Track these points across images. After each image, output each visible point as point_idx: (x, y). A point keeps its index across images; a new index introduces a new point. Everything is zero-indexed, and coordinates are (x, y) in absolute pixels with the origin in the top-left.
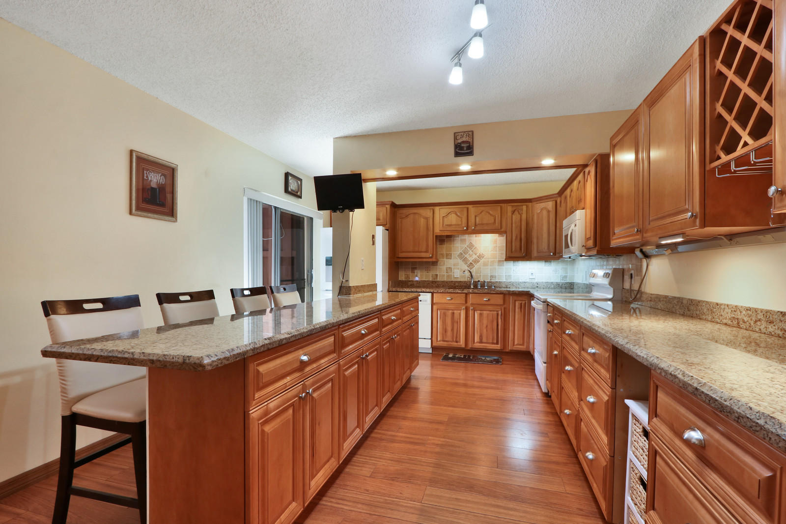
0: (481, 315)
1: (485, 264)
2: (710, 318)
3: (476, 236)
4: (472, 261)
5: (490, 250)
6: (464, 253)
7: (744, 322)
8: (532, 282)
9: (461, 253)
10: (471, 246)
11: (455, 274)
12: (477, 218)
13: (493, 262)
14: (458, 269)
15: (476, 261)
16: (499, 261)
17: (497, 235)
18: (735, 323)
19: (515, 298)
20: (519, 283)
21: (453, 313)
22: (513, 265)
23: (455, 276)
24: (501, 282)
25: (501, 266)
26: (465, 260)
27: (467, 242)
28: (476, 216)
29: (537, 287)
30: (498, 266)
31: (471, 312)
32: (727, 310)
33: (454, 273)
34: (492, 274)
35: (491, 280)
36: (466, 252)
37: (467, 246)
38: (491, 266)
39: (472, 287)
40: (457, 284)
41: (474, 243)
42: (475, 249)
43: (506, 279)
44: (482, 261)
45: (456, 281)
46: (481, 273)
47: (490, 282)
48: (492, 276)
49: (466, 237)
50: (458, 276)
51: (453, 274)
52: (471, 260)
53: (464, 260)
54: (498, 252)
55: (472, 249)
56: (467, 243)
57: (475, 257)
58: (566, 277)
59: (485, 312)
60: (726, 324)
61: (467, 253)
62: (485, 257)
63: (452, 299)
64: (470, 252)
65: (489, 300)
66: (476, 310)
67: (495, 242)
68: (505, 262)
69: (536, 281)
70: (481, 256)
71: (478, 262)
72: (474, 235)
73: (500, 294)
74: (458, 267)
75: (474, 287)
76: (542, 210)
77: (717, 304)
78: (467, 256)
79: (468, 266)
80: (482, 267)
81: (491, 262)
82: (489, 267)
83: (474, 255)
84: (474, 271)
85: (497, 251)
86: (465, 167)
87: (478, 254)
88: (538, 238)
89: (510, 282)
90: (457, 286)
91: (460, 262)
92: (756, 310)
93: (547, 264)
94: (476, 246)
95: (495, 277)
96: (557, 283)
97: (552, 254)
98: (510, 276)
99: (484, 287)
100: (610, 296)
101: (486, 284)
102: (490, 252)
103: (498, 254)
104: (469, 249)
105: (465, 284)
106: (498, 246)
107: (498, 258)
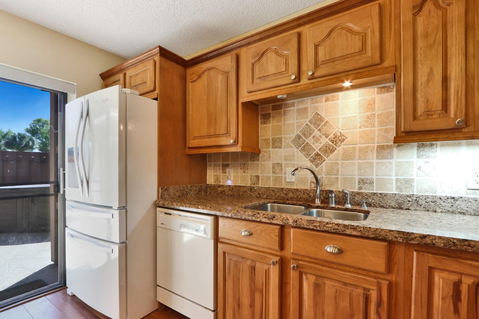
0: (317, 287)
1: (348, 156)
3: (327, 100)
4: (320, 150)
5: (359, 125)
6: (305, 135)
9: (298, 135)
10: (318, 120)
12: (320, 49)
13: (364, 152)
15: (329, 150)
16: (381, 148)
19: (431, 260)
21: (253, 269)
22: (419, 157)
23: (288, 180)
24: (386, 195)
25: (384, 158)
26: (306, 149)
27: (309, 114)
28: (316, 47)
30: (377, 158)
31: (293, 275)
33: (285, 173)
34: (363, 177)
35: (360, 188)
36: (307, 132)
37: (310, 122)
38: (360, 159)
39: (318, 202)
40: (291, 195)
41: (323, 114)
42: (325, 125)
43: (398, 188)
44: (340, 149)
45: (290, 190)
46: (337, 174)
47: (358, 194)
48: (362, 182)
49: (308, 103)
51: (283, 175)
52: (317, 147)
53: (303, 150)
54: (376, 128)
55: (318, 126)
56: (310, 116)
57: (325, 141)
59: (328, 283)
61: (310, 134)
62: (346, 140)
63: (251, 234)
64: (316, 133)
65: (341, 252)
66: (306, 273)
67: (371, 105)
68: (395, 149)
70: (337, 140)
71: (334, 151)
74: (292, 162)
75: (322, 202)
78: (310, 140)
79: (311, 161)
80: (340, 162)
81: (361, 150)
82: (356, 161)
83: (323, 137)
84: (322, 171)
87: (331, 136)
89: (410, 196)
90: (292, 199)
91: (297, 152)
94: (326, 119)
95: (371, 183)
98: (408, 182)
99: (345, 203)
101: (348, 198)
102: (358, 130)
103: (377, 133)
104: (312, 126)
105: (305, 196)
106: (377, 113)
107: (376, 140)
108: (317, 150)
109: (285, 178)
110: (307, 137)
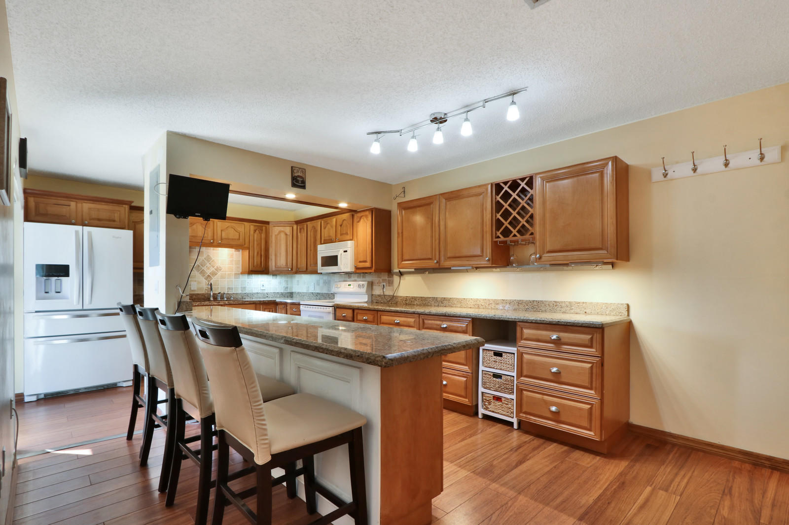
1: (223, 277)
2: (459, 306)
3: (213, 250)
4: (210, 273)
5: (227, 264)
6: (202, 266)
7: (482, 305)
8: (263, 293)
9: (198, 265)
10: (208, 258)
11: (192, 287)
12: (223, 232)
14: (196, 281)
15: (214, 274)
16: (235, 274)
17: (234, 249)
18: (476, 306)
20: (253, 294)
22: (248, 278)
23: (192, 289)
24: (238, 293)
25: (237, 278)
26: (203, 273)
27: (204, 255)
28: (222, 231)
29: (267, 297)
30: (235, 278)
32: (471, 301)
34: (229, 286)
35: (228, 292)
36: (203, 264)
37: (205, 259)
38: (228, 278)
39: (212, 299)
40: (194, 297)
41: (211, 256)
42: (212, 261)
43: (242, 290)
44: (219, 273)
45: (194, 294)
46: (219, 285)
47: (228, 294)
48: (229, 288)
49: (204, 249)
50: (196, 289)
52: (208, 272)
53: (201, 273)
55: (209, 261)
57: (212, 269)
58: (287, 288)
60: (471, 308)
61: (205, 265)
62: (222, 270)
64: (208, 265)
67: (232, 256)
68: (240, 275)
69: (266, 292)
70: (218, 269)
71: (216, 275)
72: (212, 248)
73: (253, 304)
74: (195, 279)
75: (214, 298)
76: (280, 232)
77: (464, 299)
78: (204, 268)
79: (205, 279)
80: (220, 279)
81: (229, 274)
82: (227, 280)
83: (211, 267)
84: (212, 283)
85: (233, 265)
86: (291, 196)
87: (215, 267)
88: (276, 255)
90: (195, 299)
91: (197, 274)
92: (489, 300)
93: (274, 277)
94: (213, 259)
95: (233, 289)
96: (281, 293)
97: (290, 269)
98: (245, 288)
100: (366, 300)
101: (225, 296)
102: (227, 266)
103: (234, 268)
104: (206, 261)
105: (203, 297)
106: (234, 259)
107: (234, 270)
108: (208, 273)
109: (190, 288)
110: (203, 267)
